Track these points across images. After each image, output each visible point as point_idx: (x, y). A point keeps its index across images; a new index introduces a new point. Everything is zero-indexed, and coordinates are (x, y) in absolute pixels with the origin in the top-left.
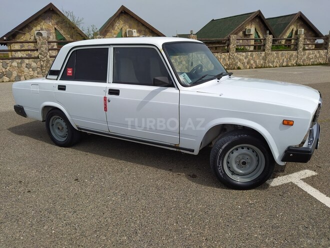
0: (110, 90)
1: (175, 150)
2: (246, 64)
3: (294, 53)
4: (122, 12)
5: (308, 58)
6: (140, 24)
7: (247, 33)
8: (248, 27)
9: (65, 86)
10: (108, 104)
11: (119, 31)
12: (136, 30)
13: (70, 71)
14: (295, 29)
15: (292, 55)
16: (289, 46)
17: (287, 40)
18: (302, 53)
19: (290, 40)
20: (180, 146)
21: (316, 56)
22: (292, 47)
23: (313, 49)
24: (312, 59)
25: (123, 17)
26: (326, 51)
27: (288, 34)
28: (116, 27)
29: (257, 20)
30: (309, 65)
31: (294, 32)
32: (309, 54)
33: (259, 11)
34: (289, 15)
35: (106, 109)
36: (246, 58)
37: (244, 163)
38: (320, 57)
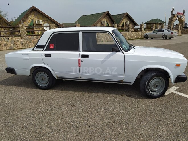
0: (82, 55)
1: (120, 83)
2: (106, 39)
3: (127, 33)
4: (33, 10)
5: (134, 35)
6: (44, 17)
7: (103, 23)
8: (103, 20)
9: (50, 54)
10: (81, 62)
11: (31, 20)
12: (42, 20)
13: (52, 46)
14: (125, 21)
15: (127, 34)
16: (123, 30)
17: (122, 27)
18: (131, 33)
19: (123, 27)
20: (124, 81)
21: (137, 34)
22: (124, 30)
23: (134, 31)
24: (136, 36)
25: (33, 13)
26: (141, 32)
27: (122, 24)
28: (30, 19)
29: (107, 16)
30: (134, 39)
31: (125, 22)
32: (134, 34)
33: (108, 12)
34: (122, 14)
35: (79, 66)
36: (105, 36)
37: (157, 86)
38: (139, 35)
